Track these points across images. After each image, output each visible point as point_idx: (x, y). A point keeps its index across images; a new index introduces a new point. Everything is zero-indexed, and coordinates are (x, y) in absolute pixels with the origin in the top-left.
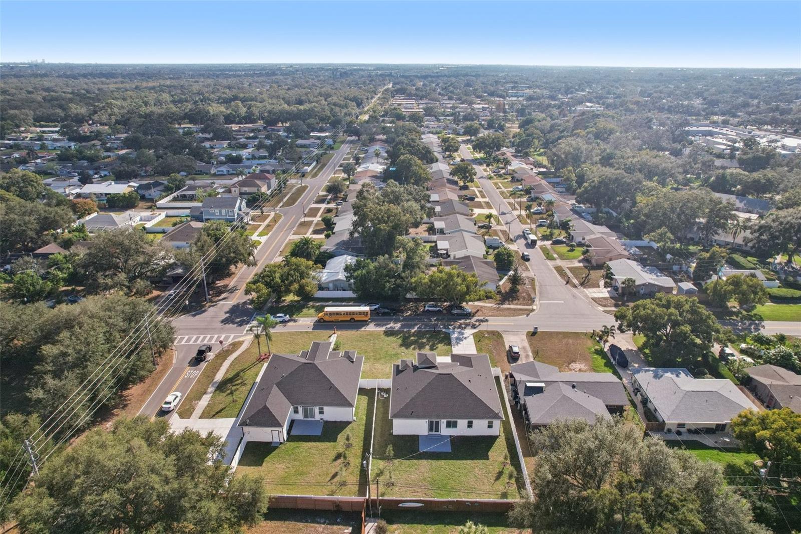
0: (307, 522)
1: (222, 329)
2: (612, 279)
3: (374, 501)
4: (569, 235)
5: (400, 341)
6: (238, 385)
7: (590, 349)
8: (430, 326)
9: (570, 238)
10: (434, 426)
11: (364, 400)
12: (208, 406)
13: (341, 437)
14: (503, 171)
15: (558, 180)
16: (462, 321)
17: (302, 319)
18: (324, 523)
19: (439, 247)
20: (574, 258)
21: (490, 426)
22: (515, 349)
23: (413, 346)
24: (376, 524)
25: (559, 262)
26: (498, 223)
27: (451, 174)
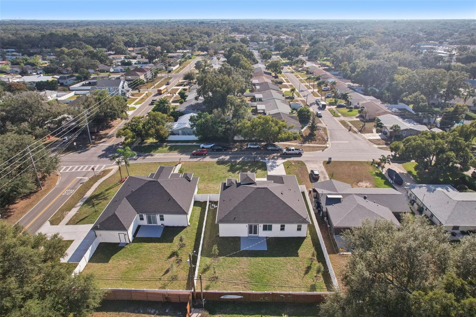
0: (139, 312)
1: (98, 161)
2: (381, 127)
3: (199, 294)
4: (348, 101)
5: (228, 168)
6: (101, 199)
7: (372, 173)
8: (251, 158)
9: (349, 103)
10: (253, 230)
11: (199, 209)
12: (75, 215)
13: (176, 239)
14: (300, 69)
15: (337, 73)
16: (275, 155)
17: (157, 154)
18: (153, 314)
19: (258, 108)
20: (353, 115)
21: (299, 229)
22: (316, 172)
23: (238, 171)
24: (200, 315)
25: (342, 118)
26: (299, 96)
27: (266, 69)
